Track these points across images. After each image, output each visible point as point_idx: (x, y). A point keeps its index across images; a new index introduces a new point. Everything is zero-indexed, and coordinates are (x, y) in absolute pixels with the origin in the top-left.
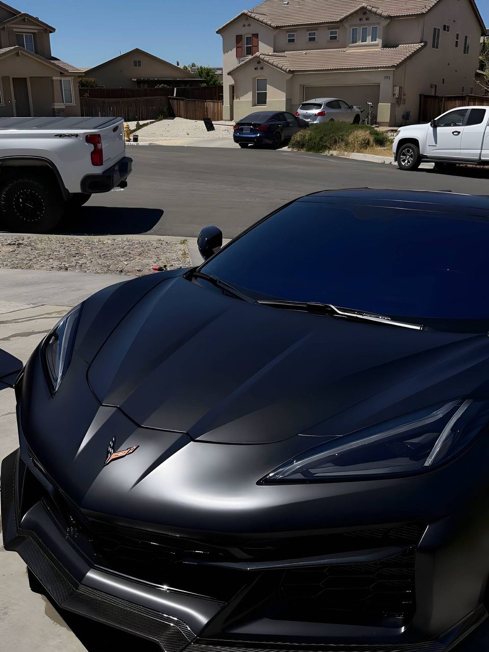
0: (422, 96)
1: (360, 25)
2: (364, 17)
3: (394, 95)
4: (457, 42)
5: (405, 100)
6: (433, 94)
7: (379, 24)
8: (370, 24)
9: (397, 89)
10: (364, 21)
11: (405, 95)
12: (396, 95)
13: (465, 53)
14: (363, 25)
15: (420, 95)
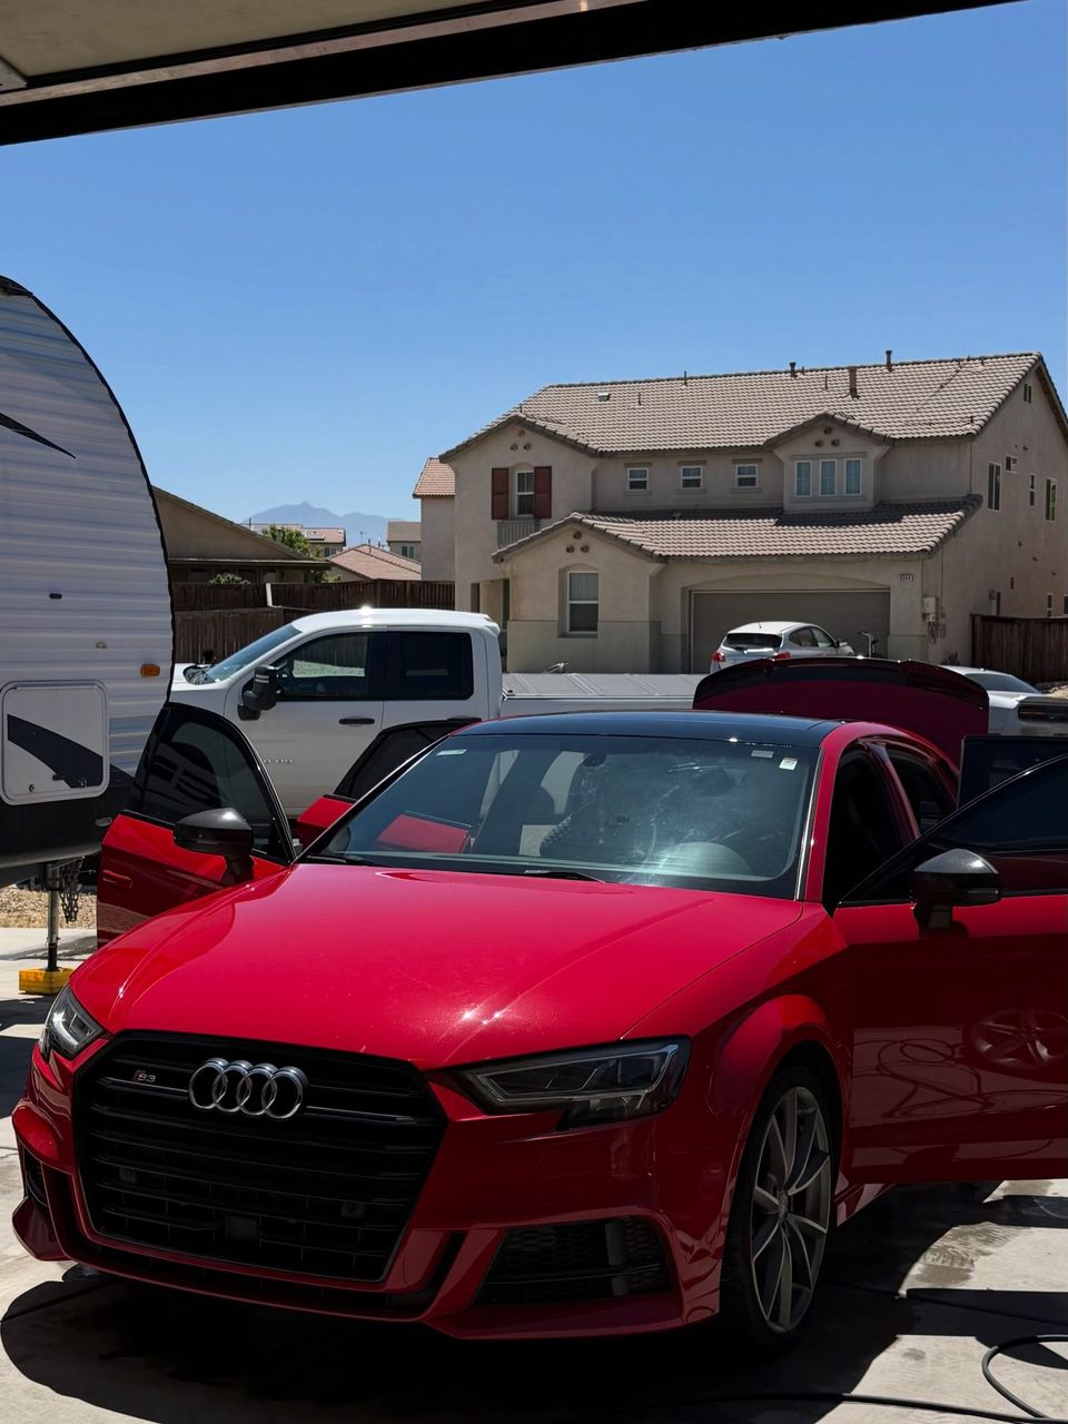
0: (978, 620)
1: (815, 457)
2: (828, 439)
3: (925, 616)
4: (1032, 493)
5: (944, 626)
6: (994, 613)
7: (864, 454)
8: (840, 456)
9: (931, 601)
10: (828, 449)
11: (943, 615)
12: (931, 616)
13: (1048, 517)
14: (823, 456)
15: (973, 617)
